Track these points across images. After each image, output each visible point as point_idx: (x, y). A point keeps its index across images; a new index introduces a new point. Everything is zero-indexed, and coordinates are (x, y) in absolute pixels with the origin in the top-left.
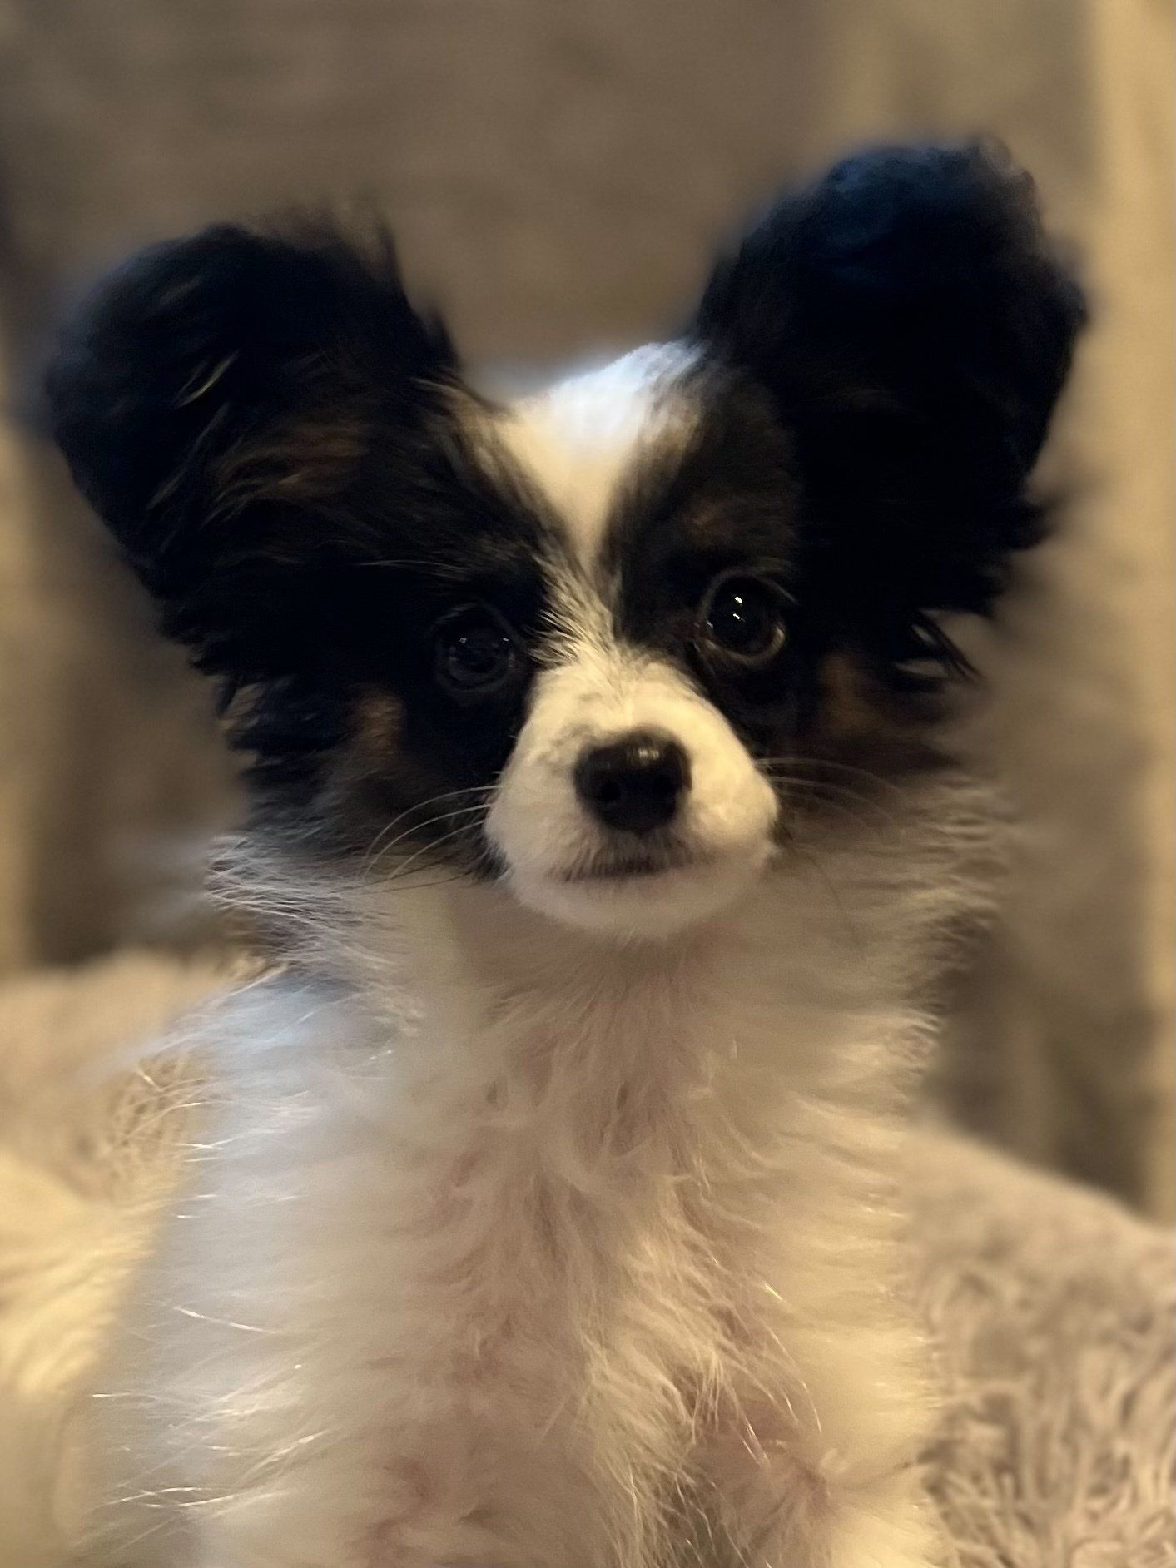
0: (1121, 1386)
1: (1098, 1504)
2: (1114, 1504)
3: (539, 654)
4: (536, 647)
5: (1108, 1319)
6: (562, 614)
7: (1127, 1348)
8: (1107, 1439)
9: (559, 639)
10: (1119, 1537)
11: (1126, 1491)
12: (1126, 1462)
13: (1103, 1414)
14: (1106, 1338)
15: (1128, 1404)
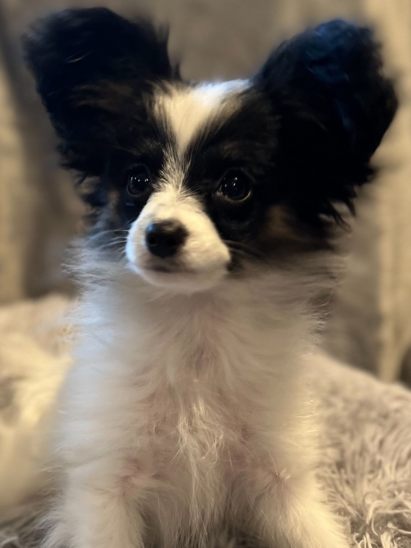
0: (379, 437)
1: (371, 476)
2: (376, 477)
3: (155, 186)
4: (155, 183)
5: (374, 414)
6: (166, 172)
7: (381, 425)
8: (374, 455)
9: (162, 182)
10: (379, 488)
11: (380, 472)
12: (380, 462)
13: (373, 447)
14: (374, 421)
15: (381, 443)
